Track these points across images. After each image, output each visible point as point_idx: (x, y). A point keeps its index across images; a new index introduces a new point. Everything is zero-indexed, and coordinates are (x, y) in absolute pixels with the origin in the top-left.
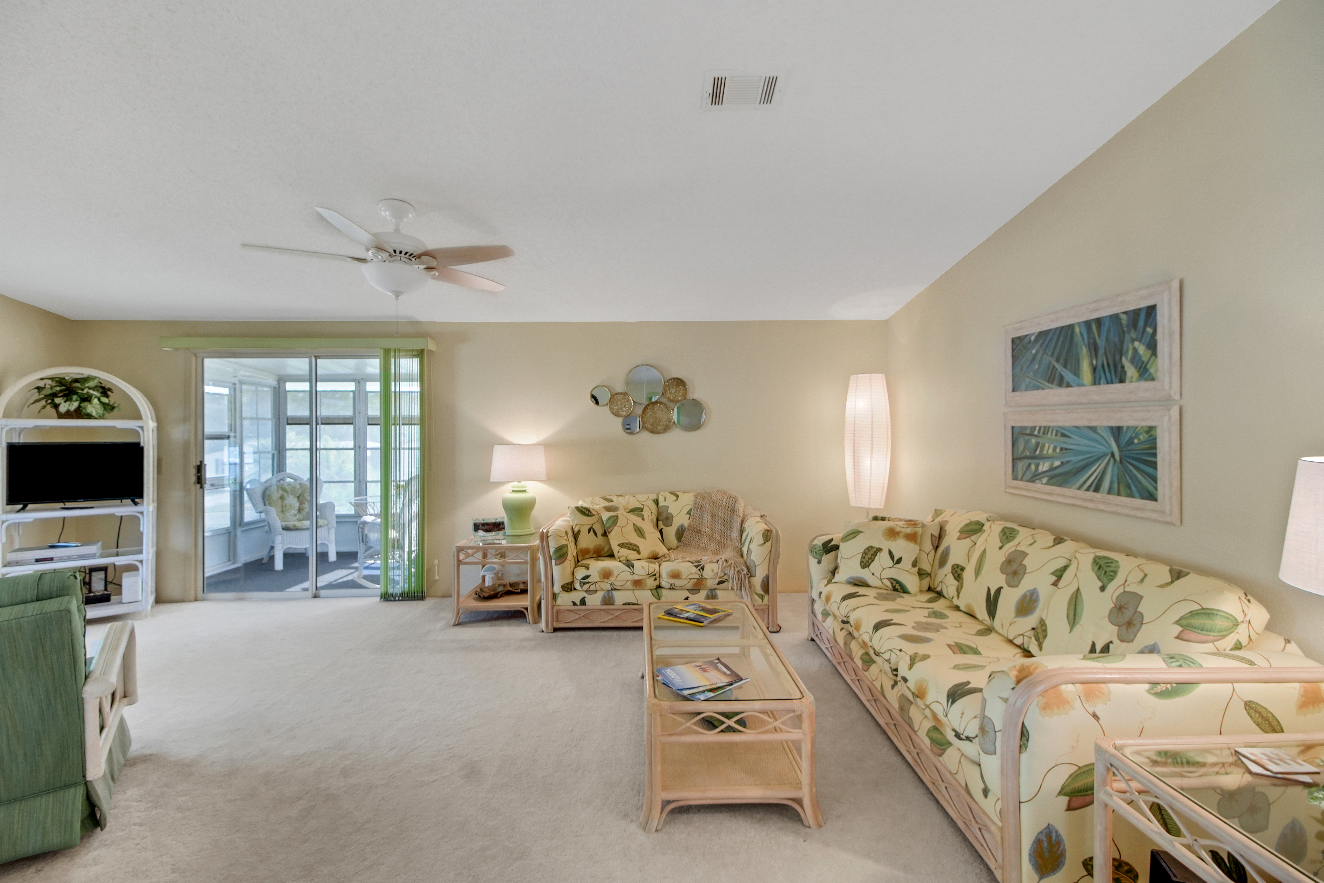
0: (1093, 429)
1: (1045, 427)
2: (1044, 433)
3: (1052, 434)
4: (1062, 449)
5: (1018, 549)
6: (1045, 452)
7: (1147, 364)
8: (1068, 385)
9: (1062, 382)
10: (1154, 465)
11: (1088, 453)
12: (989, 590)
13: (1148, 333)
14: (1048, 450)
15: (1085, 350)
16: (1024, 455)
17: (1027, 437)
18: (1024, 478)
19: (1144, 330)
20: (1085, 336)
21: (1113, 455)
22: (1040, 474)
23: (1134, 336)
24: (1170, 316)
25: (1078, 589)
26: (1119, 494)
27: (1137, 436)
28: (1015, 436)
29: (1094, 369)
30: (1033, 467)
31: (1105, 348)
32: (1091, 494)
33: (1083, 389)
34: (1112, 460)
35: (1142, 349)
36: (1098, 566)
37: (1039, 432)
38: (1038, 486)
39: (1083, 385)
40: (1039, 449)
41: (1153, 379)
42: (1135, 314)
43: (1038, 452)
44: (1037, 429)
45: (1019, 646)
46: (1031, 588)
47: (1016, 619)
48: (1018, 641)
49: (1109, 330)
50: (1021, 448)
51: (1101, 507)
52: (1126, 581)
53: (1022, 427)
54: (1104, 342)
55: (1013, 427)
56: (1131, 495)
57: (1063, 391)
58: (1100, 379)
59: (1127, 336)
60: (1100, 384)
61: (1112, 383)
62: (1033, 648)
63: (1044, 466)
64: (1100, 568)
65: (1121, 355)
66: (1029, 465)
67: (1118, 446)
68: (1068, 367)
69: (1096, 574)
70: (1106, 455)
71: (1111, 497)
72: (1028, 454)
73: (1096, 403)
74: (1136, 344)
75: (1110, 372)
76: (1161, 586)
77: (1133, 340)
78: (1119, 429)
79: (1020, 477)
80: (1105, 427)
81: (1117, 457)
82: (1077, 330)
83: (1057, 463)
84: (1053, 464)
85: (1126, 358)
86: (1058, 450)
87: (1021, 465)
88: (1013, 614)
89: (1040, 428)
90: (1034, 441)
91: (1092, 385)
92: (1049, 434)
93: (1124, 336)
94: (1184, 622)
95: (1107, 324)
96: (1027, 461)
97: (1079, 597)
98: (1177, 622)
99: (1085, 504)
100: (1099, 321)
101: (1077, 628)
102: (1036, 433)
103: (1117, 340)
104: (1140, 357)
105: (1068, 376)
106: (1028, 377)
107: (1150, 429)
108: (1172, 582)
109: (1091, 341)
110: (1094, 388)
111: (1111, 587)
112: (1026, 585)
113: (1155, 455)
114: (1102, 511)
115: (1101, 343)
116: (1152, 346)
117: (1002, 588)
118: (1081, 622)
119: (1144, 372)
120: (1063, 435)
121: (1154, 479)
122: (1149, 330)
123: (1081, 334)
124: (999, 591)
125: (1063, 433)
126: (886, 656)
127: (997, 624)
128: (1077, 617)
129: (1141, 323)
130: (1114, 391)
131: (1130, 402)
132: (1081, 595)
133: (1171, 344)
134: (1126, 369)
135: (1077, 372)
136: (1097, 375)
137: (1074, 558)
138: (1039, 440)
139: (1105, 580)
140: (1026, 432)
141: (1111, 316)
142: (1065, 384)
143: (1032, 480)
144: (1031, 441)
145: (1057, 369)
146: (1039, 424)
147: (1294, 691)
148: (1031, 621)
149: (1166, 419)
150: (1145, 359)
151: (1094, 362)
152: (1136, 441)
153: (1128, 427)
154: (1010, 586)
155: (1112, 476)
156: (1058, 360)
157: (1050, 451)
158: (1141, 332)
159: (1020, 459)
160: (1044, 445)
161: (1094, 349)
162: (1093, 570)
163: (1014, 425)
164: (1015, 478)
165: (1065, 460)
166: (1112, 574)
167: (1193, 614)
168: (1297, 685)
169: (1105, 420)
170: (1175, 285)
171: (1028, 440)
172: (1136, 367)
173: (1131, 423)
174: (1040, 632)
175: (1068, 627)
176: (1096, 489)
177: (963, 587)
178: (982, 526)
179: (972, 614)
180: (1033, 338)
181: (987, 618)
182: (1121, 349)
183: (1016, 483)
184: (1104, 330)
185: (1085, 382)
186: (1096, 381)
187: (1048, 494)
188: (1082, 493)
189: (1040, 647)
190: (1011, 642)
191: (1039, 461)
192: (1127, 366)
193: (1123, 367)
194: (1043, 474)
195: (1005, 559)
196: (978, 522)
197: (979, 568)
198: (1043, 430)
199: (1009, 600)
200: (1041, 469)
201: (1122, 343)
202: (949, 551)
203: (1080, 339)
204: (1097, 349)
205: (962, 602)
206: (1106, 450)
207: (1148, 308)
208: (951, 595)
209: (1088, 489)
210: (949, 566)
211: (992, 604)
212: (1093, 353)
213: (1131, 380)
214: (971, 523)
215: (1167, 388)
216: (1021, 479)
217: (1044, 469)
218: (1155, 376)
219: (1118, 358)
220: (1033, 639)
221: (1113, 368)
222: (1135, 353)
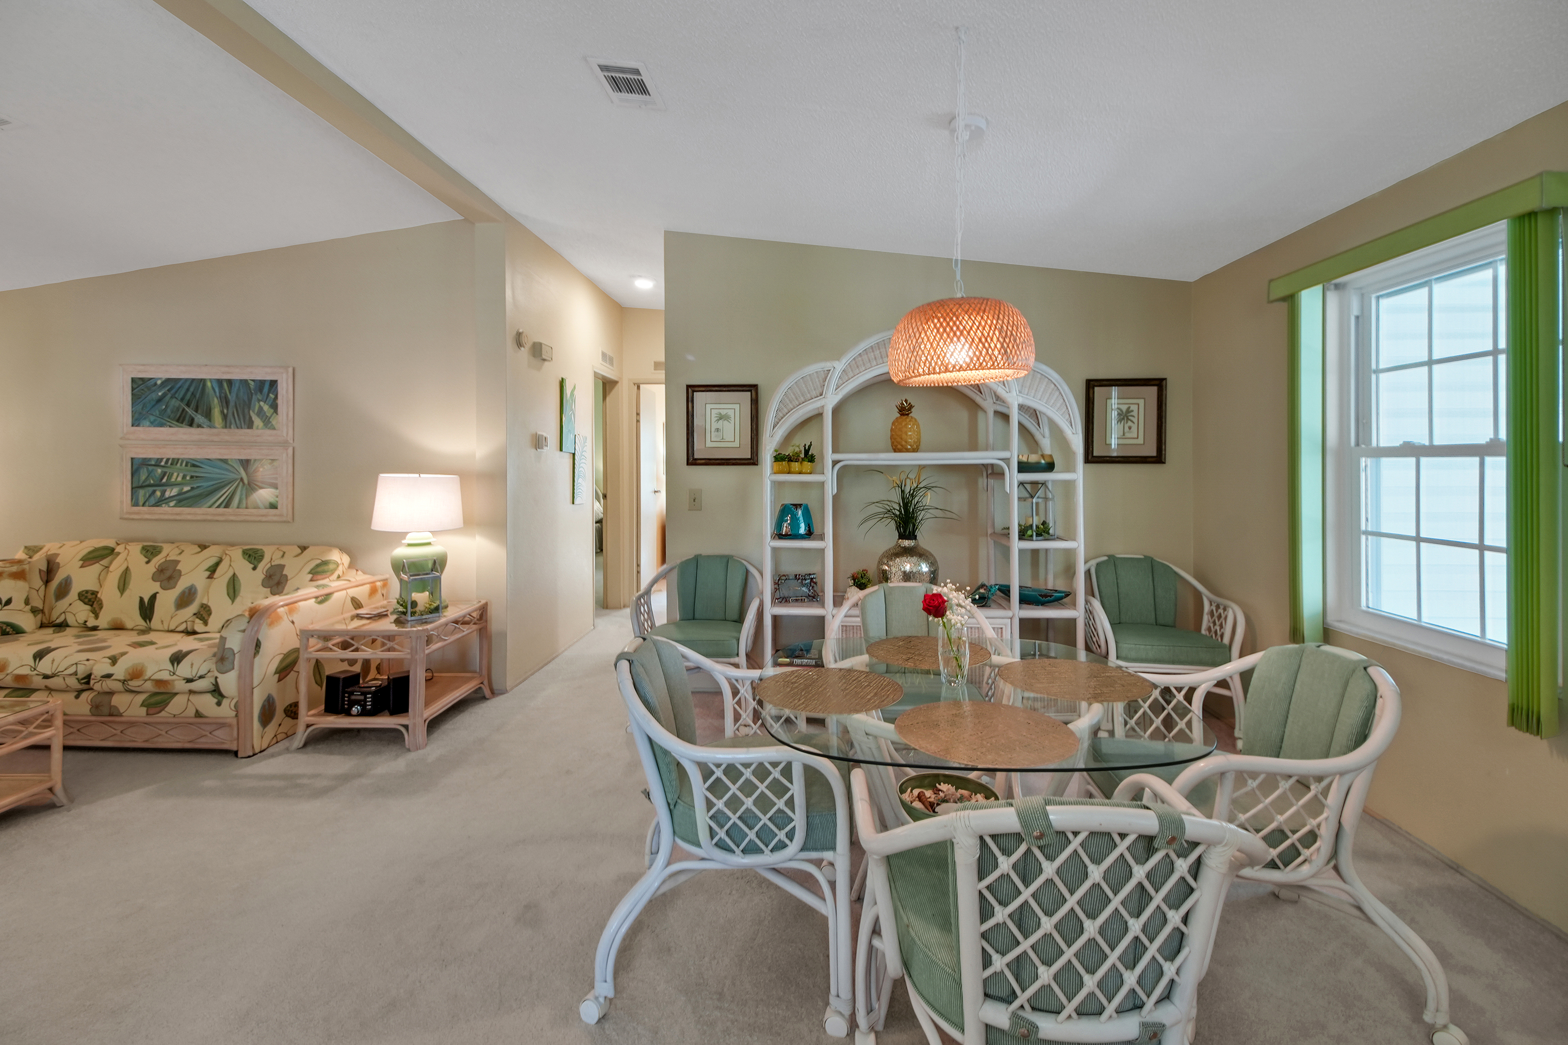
0: (225, 461)
1: (173, 459)
2: (171, 464)
3: (181, 465)
4: (192, 477)
5: (168, 559)
6: (173, 480)
7: (270, 418)
8: (199, 426)
9: (191, 424)
10: (275, 485)
11: (218, 479)
12: (141, 599)
13: (271, 398)
14: (177, 477)
15: (216, 401)
16: (147, 483)
17: (150, 468)
18: (147, 503)
19: (268, 395)
20: (217, 390)
21: (243, 481)
22: (167, 499)
23: (260, 398)
24: (287, 390)
25: (234, 574)
26: (249, 509)
27: (263, 467)
28: (135, 467)
29: (225, 417)
30: (158, 494)
31: (236, 403)
32: (224, 511)
33: (214, 430)
34: (243, 485)
35: (266, 408)
36: (248, 555)
37: (166, 463)
38: (166, 509)
39: (215, 427)
40: (166, 478)
41: (274, 429)
42: (260, 384)
43: (164, 480)
44: (164, 460)
45: (182, 632)
46: (188, 584)
47: (177, 612)
48: (181, 628)
49: (239, 389)
50: (143, 477)
52: (271, 559)
53: (145, 459)
54: (235, 396)
55: (132, 459)
57: (193, 430)
58: (231, 424)
59: (254, 396)
60: (230, 427)
61: (242, 428)
62: (199, 626)
63: (175, 491)
64: (250, 556)
65: (249, 408)
66: (154, 492)
67: (248, 475)
68: (199, 412)
69: (247, 560)
70: (237, 481)
71: (240, 510)
72: (152, 482)
73: (227, 442)
74: (262, 403)
75: (239, 419)
76: (296, 556)
77: (259, 401)
78: (249, 462)
79: (141, 503)
80: (235, 459)
81: (247, 482)
82: (209, 384)
83: (186, 489)
84: (183, 489)
85: (253, 411)
86: (188, 478)
87: (141, 492)
88: (172, 610)
89: (168, 460)
90: (159, 471)
91: (223, 428)
92: (179, 465)
93: (252, 396)
94: (312, 572)
95: (236, 385)
96: (151, 489)
97: (236, 579)
98: (310, 573)
99: (216, 518)
100: (229, 382)
101: (238, 600)
102: (163, 464)
103: (246, 398)
104: (265, 413)
105: (199, 418)
106: (152, 415)
107: (273, 462)
108: (302, 552)
109: (223, 395)
110: (225, 430)
111: (260, 566)
112: (182, 585)
113: (277, 480)
114: (234, 523)
115: (232, 398)
116: (274, 407)
117: (157, 593)
118: (241, 594)
119: (267, 423)
120: (194, 466)
122: (272, 396)
123: (212, 388)
124: (153, 597)
125: (193, 464)
127: (155, 623)
128: (236, 593)
129: (266, 389)
130: (243, 434)
131: (256, 442)
132: (237, 577)
133: (288, 408)
134: (253, 419)
135: (208, 415)
136: (228, 421)
137: (224, 556)
138: (165, 470)
139: (256, 563)
140: (150, 463)
141: (240, 380)
142: (194, 425)
143: (158, 504)
144: (156, 471)
145: (187, 412)
146: (166, 457)
147: (367, 588)
148: (193, 608)
149: (284, 455)
150: (268, 415)
151: (225, 411)
152: (262, 470)
153: (256, 461)
154: (164, 588)
155: (243, 496)
156: (188, 405)
157: (179, 479)
158: (266, 395)
159: (142, 487)
160: (173, 474)
161: (224, 401)
162: (244, 558)
163: (133, 456)
164: (135, 504)
165: (195, 486)
166: (260, 557)
167: (318, 566)
168: (368, 586)
169: (236, 455)
170: (290, 370)
171: (152, 470)
172: (261, 419)
173: (259, 458)
174: (204, 613)
175: (230, 601)
176: (227, 506)
177: (101, 608)
178: (113, 550)
179: (118, 627)
180: (159, 382)
181: (142, 622)
182: (248, 405)
183: (136, 509)
184: (235, 389)
185: (217, 425)
186: (226, 425)
187: (177, 514)
188: (213, 510)
189: (206, 623)
190: (172, 631)
191: (165, 488)
192: (255, 418)
193: (250, 418)
194: (171, 498)
195: (155, 570)
196: (105, 548)
197: (124, 585)
198: (170, 462)
199: (166, 600)
200: (167, 494)
201: (250, 400)
202: (71, 580)
203: (211, 392)
204: (227, 403)
205: (103, 621)
206: (236, 476)
207: (271, 381)
208: (81, 621)
209: (218, 507)
210: (73, 595)
211: (147, 609)
212: (224, 404)
213: (257, 428)
214: (96, 550)
215: (285, 435)
216: (143, 505)
217: (171, 495)
218: (276, 428)
219: (246, 411)
220: (197, 621)
221: (241, 416)
222: (261, 408)
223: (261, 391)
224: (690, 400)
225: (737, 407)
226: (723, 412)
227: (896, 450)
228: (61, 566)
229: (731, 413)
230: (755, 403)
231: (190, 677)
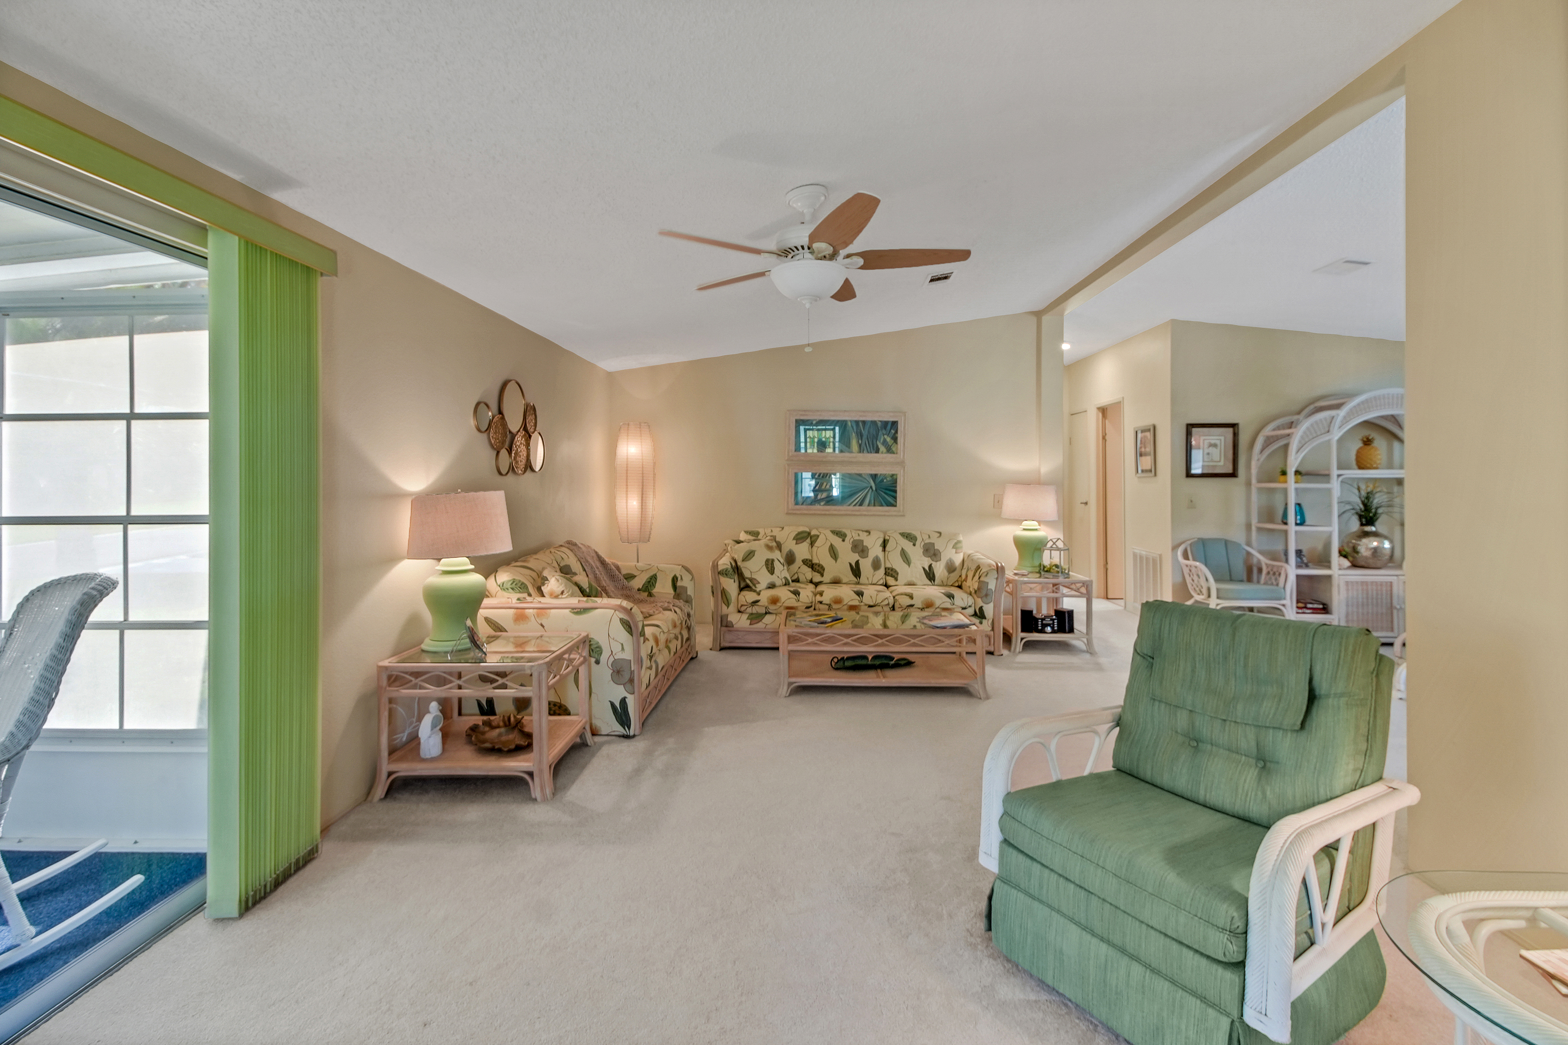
0: (860, 475)
1: (824, 474)
2: (822, 477)
5: (855, 539)
6: (823, 488)
7: (891, 446)
8: (842, 452)
10: (895, 492)
11: (855, 487)
12: (851, 565)
13: (893, 433)
15: (854, 435)
18: (805, 503)
19: (891, 431)
20: (855, 428)
21: (871, 487)
22: (818, 500)
23: (885, 433)
24: (905, 428)
25: (901, 548)
26: (874, 505)
27: (886, 478)
28: (796, 479)
29: (860, 446)
30: (813, 497)
31: (867, 436)
32: (857, 508)
33: (853, 455)
34: (871, 490)
35: (888, 439)
37: (819, 476)
38: (817, 507)
39: (853, 453)
40: (818, 486)
41: (894, 453)
42: (885, 424)
45: (881, 585)
46: (874, 555)
47: (875, 572)
48: (881, 582)
49: (870, 428)
51: (865, 513)
52: (923, 539)
54: (867, 432)
55: (796, 473)
56: (882, 505)
58: (864, 450)
59: (880, 432)
60: (863, 452)
61: (871, 453)
63: (824, 495)
64: (907, 537)
65: (877, 440)
67: (875, 483)
68: (843, 442)
69: (907, 540)
70: (867, 488)
71: (872, 508)
73: (861, 462)
74: (886, 436)
75: (870, 448)
76: (938, 537)
77: (884, 435)
78: (876, 475)
80: (867, 474)
81: (874, 488)
82: (849, 424)
84: (830, 494)
85: (880, 442)
87: (801, 496)
88: (872, 571)
91: (858, 453)
92: (828, 477)
94: (954, 547)
95: (869, 425)
97: (903, 550)
99: (854, 513)
100: (864, 422)
101: (912, 565)
102: (817, 477)
103: (875, 433)
104: (888, 443)
105: (842, 446)
107: (893, 475)
108: (940, 535)
109: (859, 431)
110: (861, 455)
111: (918, 543)
112: (872, 555)
113: (896, 487)
114: (865, 515)
115: (865, 433)
116: (895, 439)
117: (858, 560)
118: (912, 561)
119: (889, 450)
121: (895, 498)
122: (893, 431)
123: (852, 426)
124: (857, 563)
126: (886, 602)
127: (863, 579)
128: (908, 560)
129: (889, 428)
130: (873, 457)
131: (882, 462)
133: (906, 440)
135: (849, 445)
136: (862, 448)
137: (888, 537)
138: (818, 481)
139: (913, 541)
141: (872, 421)
143: (812, 504)
144: (812, 481)
146: (818, 472)
148: (883, 570)
149: (902, 471)
150: (890, 444)
151: (860, 442)
152: (885, 481)
153: (881, 474)
154: (861, 557)
155: (870, 498)
157: (828, 487)
158: (889, 431)
160: (823, 483)
161: (860, 435)
162: (905, 539)
164: (797, 504)
166: (914, 538)
167: (956, 543)
169: (868, 470)
170: (905, 414)
172: (885, 447)
173: (884, 472)
174: (891, 573)
175: (906, 566)
176: (861, 505)
177: (824, 570)
178: (809, 534)
179: (836, 582)
180: (814, 422)
181: (855, 579)
182: (876, 437)
183: (797, 507)
184: (867, 427)
185: (854, 451)
186: (861, 451)
187: (826, 510)
188: (851, 507)
189: (896, 579)
190: (874, 584)
191: (817, 493)
192: (880, 446)
193: (877, 446)
194: (822, 500)
195: (851, 546)
196: (805, 532)
197: (835, 555)
198: (822, 475)
199: (866, 565)
200: (819, 497)
201: (877, 435)
202: (793, 552)
203: (851, 429)
204: (862, 436)
205: (827, 578)
206: (865, 485)
207: (893, 422)
208: (810, 579)
209: (855, 505)
210: (798, 562)
211: (856, 571)
212: (860, 437)
213: (882, 453)
214: (799, 533)
215: (902, 457)
216: (802, 504)
217: (822, 497)
218: (895, 452)
219: (875, 442)
220: (888, 578)
221: (871, 446)
222: (885, 440)
223: (885, 428)
224: (1189, 434)
225: (1222, 438)
226: (1213, 442)
227: (1360, 467)
228: (782, 543)
229: (1218, 442)
230: (1236, 435)
231: (964, 606)
